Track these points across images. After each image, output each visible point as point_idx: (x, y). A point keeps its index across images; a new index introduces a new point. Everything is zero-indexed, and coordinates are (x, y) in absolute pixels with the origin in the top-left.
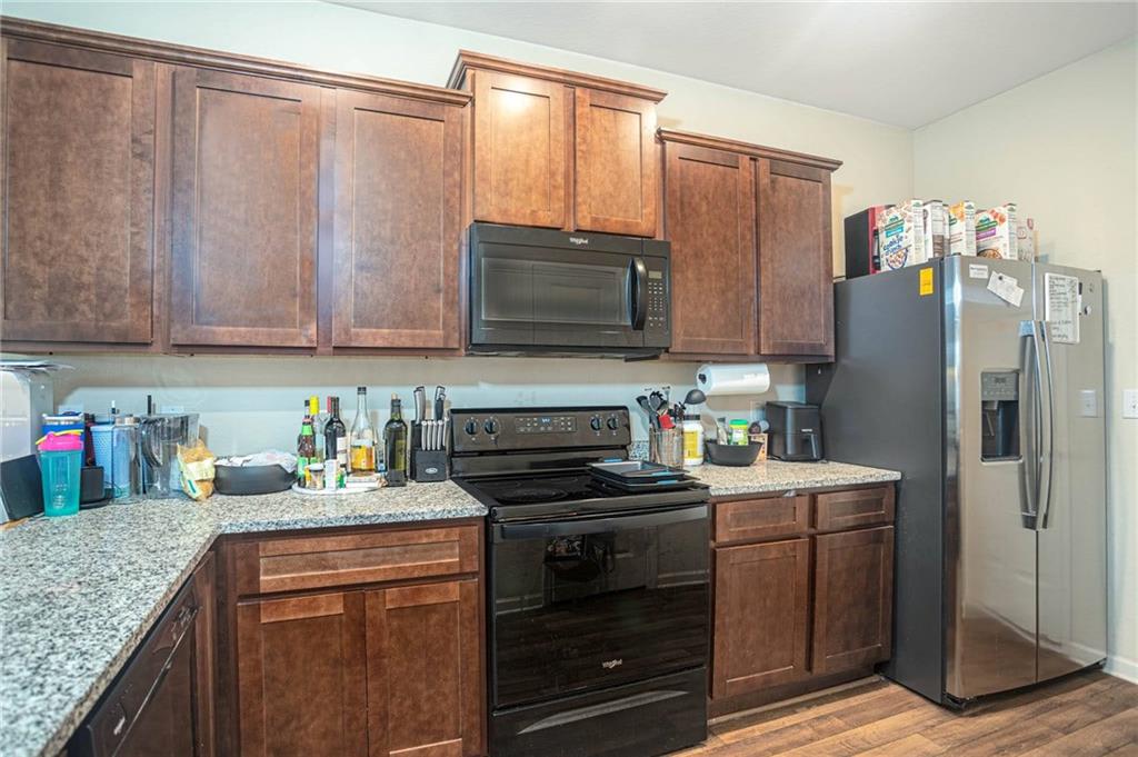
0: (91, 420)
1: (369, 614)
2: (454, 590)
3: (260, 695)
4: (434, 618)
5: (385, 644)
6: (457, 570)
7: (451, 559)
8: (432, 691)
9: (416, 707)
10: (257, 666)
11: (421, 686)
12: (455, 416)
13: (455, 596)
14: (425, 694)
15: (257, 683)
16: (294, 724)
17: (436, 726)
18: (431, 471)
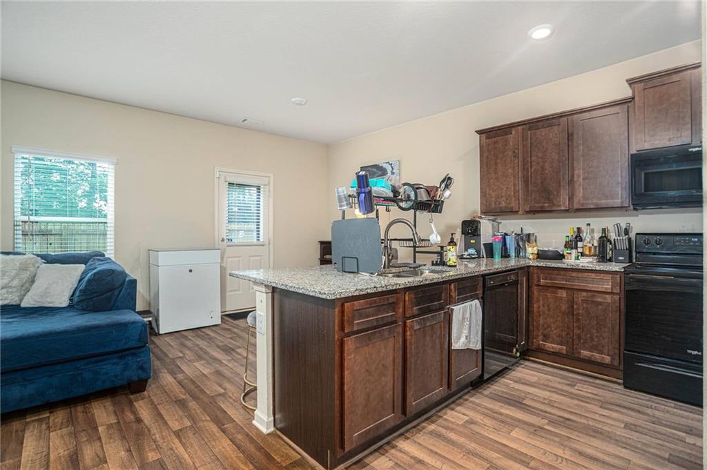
0: (506, 234)
1: (575, 300)
2: (609, 298)
3: (540, 316)
4: (600, 307)
5: (580, 311)
6: (610, 291)
7: (607, 286)
8: (598, 335)
9: (592, 338)
10: (539, 307)
11: (594, 331)
12: (638, 236)
13: (609, 301)
14: (596, 334)
15: (539, 312)
16: (549, 329)
17: (600, 348)
18: (621, 258)
